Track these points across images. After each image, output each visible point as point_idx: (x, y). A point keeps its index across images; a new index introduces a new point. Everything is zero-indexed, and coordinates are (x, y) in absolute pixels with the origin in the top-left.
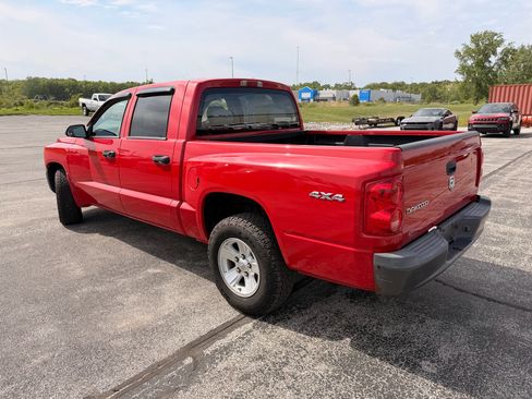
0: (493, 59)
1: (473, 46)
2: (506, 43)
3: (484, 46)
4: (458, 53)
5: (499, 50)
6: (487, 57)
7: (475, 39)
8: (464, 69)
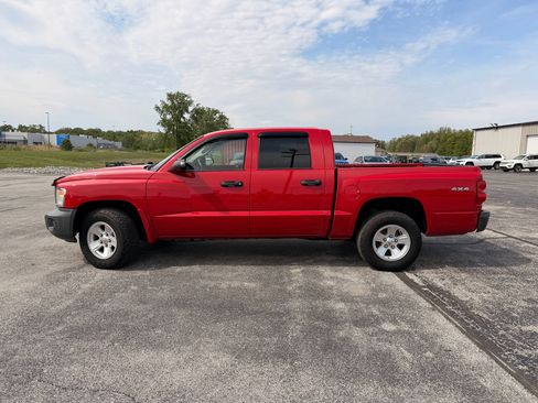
0: (187, 116)
1: (169, 103)
2: (195, 104)
3: (178, 103)
4: (157, 108)
5: (190, 109)
6: (181, 113)
7: (171, 97)
8: (164, 122)
